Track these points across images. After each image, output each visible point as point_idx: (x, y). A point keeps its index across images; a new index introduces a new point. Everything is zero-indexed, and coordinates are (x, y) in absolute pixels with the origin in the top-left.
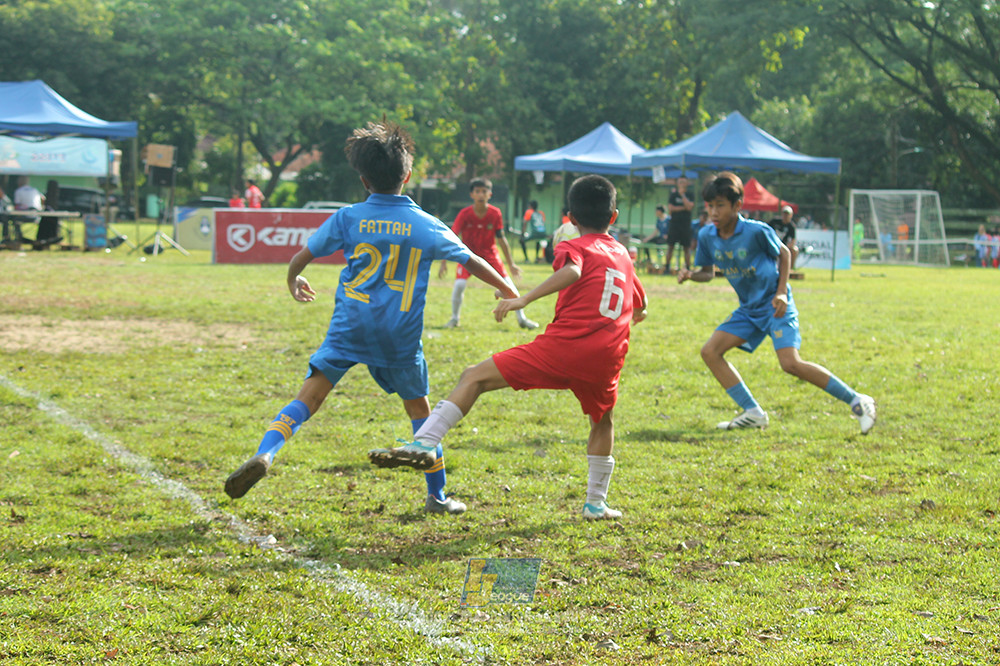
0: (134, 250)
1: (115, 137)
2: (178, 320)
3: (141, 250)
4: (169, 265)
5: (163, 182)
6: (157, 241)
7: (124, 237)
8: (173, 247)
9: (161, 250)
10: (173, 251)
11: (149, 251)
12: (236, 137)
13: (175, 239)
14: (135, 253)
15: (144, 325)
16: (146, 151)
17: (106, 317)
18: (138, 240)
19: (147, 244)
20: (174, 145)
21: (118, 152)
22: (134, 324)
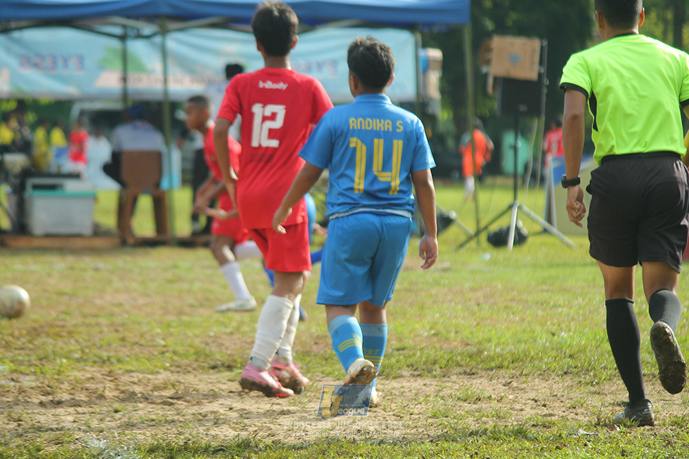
0: (470, 238)
1: (429, 25)
2: (544, 374)
3: (483, 237)
4: (535, 266)
5: (523, 108)
6: (514, 220)
7: (453, 215)
8: (545, 231)
9: (520, 239)
10: (546, 239)
11: (498, 240)
12: (670, 15)
13: (549, 219)
14: (473, 244)
15: (480, 385)
16: (489, 50)
17: (406, 373)
18: (478, 222)
19: (494, 228)
20: (541, 37)
21: (435, 54)
22: (456, 385)
